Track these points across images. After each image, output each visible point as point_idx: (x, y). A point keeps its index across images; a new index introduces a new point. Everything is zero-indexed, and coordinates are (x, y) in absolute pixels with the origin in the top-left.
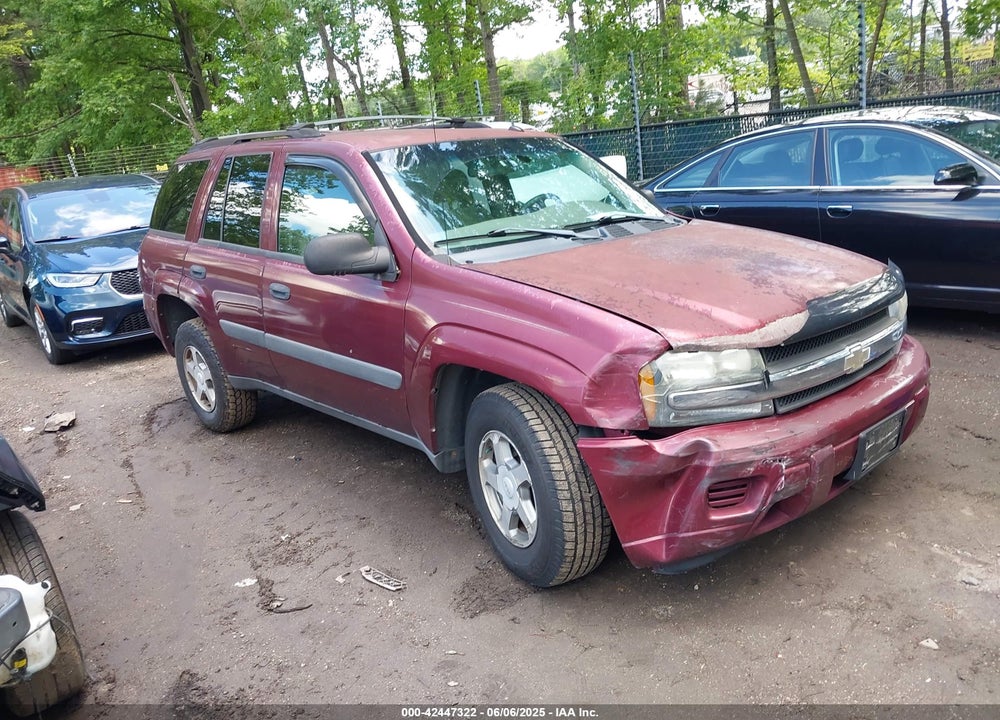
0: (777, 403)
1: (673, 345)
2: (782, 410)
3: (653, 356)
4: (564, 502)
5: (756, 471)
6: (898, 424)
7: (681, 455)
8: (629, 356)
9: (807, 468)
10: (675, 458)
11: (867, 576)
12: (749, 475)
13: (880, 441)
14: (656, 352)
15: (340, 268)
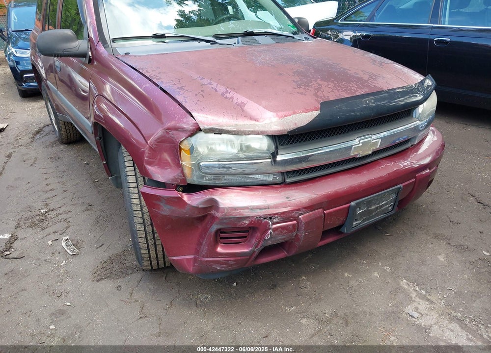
0: (286, 175)
1: (202, 128)
2: (288, 180)
3: (189, 134)
4: (138, 225)
5: (250, 223)
6: (394, 196)
7: (201, 206)
8: (174, 132)
9: (293, 225)
10: (197, 208)
11: (346, 296)
12: (245, 226)
13: (373, 207)
14: (190, 131)
15: (56, 52)
